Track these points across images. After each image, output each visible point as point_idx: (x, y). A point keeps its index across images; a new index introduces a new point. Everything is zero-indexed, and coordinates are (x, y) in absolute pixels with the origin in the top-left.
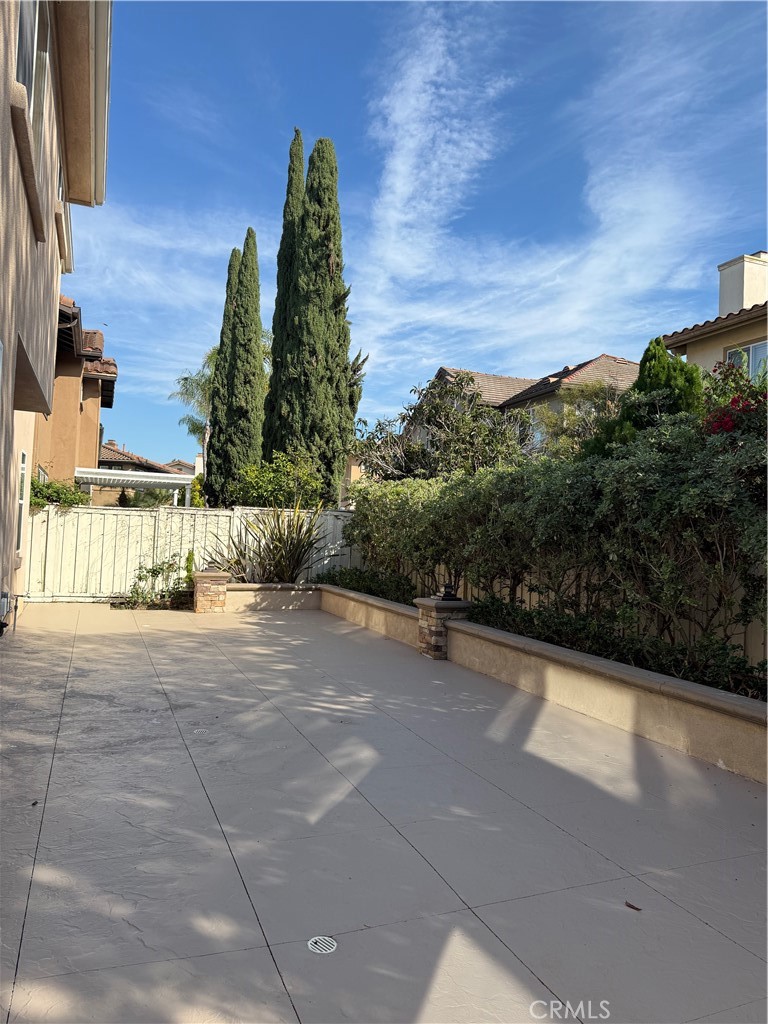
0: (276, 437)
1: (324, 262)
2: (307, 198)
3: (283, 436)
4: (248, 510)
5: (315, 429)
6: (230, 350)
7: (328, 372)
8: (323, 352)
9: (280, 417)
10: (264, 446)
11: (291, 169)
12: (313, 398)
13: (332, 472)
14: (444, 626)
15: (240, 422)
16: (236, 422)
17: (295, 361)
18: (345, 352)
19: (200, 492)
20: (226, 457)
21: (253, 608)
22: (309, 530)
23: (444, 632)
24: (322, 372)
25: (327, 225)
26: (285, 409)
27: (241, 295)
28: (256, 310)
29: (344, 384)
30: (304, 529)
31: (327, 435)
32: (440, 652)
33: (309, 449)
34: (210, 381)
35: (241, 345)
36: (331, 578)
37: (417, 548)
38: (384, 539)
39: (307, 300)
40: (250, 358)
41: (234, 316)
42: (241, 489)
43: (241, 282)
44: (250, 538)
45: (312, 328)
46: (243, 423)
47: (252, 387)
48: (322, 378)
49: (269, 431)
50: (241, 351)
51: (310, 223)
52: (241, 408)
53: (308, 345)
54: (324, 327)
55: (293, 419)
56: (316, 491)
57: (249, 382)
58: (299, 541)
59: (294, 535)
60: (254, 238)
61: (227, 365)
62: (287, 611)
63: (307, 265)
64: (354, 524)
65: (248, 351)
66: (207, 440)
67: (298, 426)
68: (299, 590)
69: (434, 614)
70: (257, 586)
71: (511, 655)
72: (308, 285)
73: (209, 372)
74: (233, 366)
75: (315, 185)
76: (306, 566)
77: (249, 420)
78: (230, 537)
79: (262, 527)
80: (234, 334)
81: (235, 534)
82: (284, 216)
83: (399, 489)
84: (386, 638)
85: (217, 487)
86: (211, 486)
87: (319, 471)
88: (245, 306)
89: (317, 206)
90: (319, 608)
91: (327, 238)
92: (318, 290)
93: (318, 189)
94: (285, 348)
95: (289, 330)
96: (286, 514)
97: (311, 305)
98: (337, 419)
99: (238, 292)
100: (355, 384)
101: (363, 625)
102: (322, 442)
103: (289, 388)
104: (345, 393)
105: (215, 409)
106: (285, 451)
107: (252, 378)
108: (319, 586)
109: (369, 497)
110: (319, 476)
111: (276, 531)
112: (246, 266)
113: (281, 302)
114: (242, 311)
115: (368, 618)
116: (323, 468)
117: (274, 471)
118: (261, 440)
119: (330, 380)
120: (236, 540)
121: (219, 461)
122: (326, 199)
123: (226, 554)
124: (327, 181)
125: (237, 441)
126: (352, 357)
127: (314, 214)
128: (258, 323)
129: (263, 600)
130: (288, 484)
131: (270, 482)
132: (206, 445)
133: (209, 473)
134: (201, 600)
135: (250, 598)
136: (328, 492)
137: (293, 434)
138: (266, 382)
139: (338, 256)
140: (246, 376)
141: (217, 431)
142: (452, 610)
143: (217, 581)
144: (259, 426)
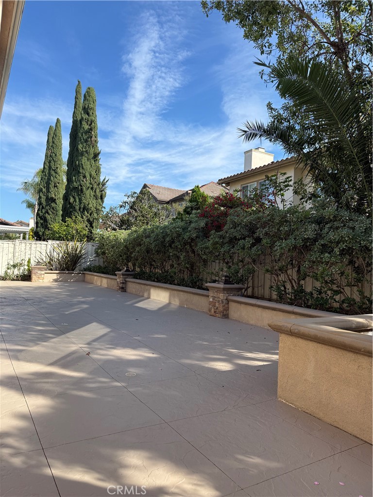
0: (68, 211)
1: (90, 139)
2: (83, 112)
3: (71, 212)
4: (54, 242)
5: (85, 209)
6: (48, 171)
7: (91, 185)
8: (89, 177)
9: (70, 203)
10: (62, 216)
11: (76, 98)
12: (84, 196)
13: (93, 227)
14: (125, 281)
15: (52, 204)
16: (50, 204)
17: (76, 180)
18: (99, 177)
19: (32, 236)
20: (45, 220)
21: (56, 281)
22: (81, 251)
23: (125, 283)
24: (88, 185)
25: (91, 124)
26: (72, 200)
27: (53, 148)
28: (60, 155)
29: (98, 190)
30: (79, 250)
31: (90, 212)
32: (123, 289)
33: (82, 217)
34: (38, 184)
35: (53, 170)
36: (89, 269)
37: (121, 256)
38: (110, 253)
39: (82, 155)
40: (57, 176)
41: (50, 157)
42: (51, 234)
43: (53, 142)
44: (55, 253)
45: (84, 167)
46: (53, 205)
47: (58, 188)
48: (88, 187)
49: (64, 209)
50: (53, 173)
51: (84, 123)
52: (52, 198)
53: (83, 173)
54: (89, 166)
55: (75, 205)
56: (85, 235)
57: (57, 186)
58: (76, 254)
59: (74, 252)
60: (60, 123)
61: (46, 178)
62: (70, 282)
63: (82, 140)
64: (99, 248)
65: (56, 173)
66: (36, 211)
67: (77, 208)
68: (76, 273)
69: (121, 277)
70: (58, 272)
71: (143, 286)
72: (82, 148)
73: (37, 180)
74: (49, 179)
75: (86, 107)
76: (79, 264)
77: (56, 203)
78: (46, 253)
79: (60, 249)
80: (50, 165)
81: (48, 252)
82: (73, 118)
83: (115, 234)
84: (107, 288)
85: (41, 233)
86: (38, 233)
87: (87, 226)
88: (55, 153)
89: (87, 116)
90: (84, 281)
91: (91, 129)
92: (87, 151)
93: (87, 109)
94: (72, 174)
95: (74, 167)
96: (71, 244)
97: (84, 157)
98: (95, 205)
99: (52, 146)
100: (103, 190)
101: (100, 285)
102: (88, 215)
103: (74, 191)
104: (99, 194)
105: (40, 197)
106: (71, 218)
107: (58, 184)
108: (84, 272)
109: (104, 237)
110: (87, 229)
111: (66, 251)
112: (56, 135)
113: (71, 154)
114: (54, 155)
115: (101, 282)
116: (89, 225)
117: (66, 226)
118: (61, 212)
119: (92, 188)
120: (49, 254)
121: (42, 221)
122: (91, 113)
123: (44, 260)
124: (91, 105)
125: (50, 213)
126: (102, 179)
127: (85, 119)
128: (61, 160)
129: (60, 278)
130: (72, 232)
131: (64, 231)
132: (35, 214)
133: (37, 227)
134: (34, 277)
135: (55, 276)
136: (91, 236)
137: (75, 211)
138: (64, 187)
139: (95, 137)
140: (55, 183)
141: (41, 208)
142: (128, 275)
143: (40, 269)
144: (61, 206)
